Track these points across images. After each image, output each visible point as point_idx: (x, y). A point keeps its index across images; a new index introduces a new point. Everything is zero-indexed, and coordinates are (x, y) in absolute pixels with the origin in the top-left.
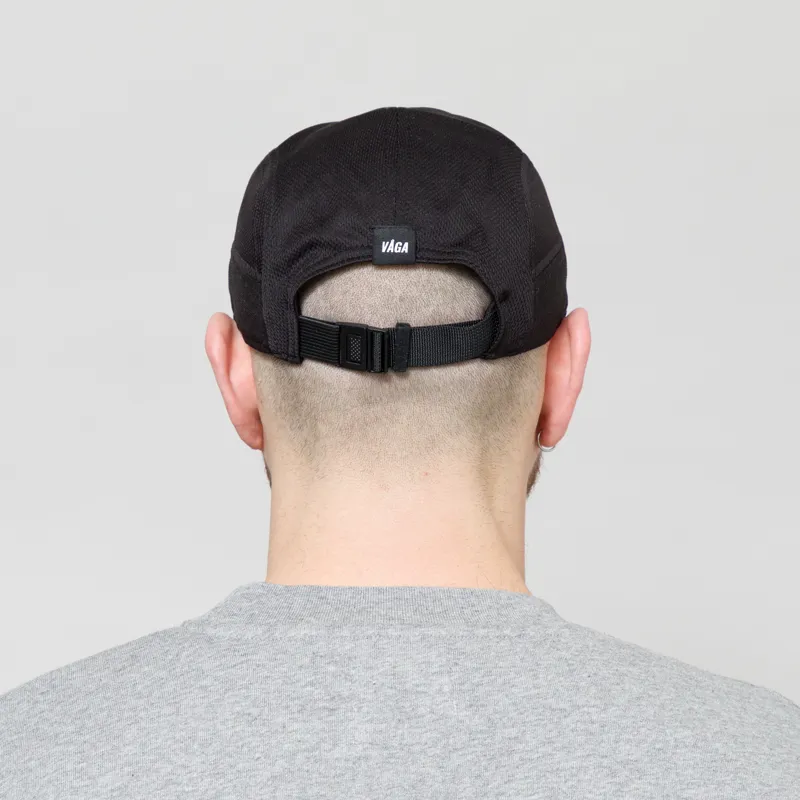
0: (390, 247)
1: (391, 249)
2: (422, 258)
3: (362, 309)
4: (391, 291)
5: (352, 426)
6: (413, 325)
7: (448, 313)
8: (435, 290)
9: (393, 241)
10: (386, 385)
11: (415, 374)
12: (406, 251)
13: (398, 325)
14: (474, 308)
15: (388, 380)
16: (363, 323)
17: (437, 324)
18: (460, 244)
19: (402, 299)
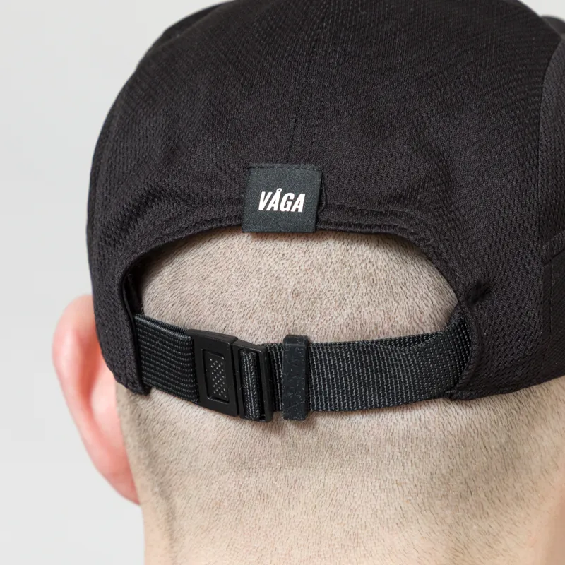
0: (274, 201)
1: (274, 205)
2: (328, 222)
3: (228, 308)
4: (278, 279)
5: (219, 504)
6: (316, 339)
7: (378, 319)
8: (356, 278)
9: (279, 191)
10: (276, 439)
11: (326, 423)
12: (300, 210)
13: (290, 339)
14: (427, 311)
15: (279, 430)
16: (229, 332)
17: (359, 338)
18: (399, 198)
19: (296, 295)
